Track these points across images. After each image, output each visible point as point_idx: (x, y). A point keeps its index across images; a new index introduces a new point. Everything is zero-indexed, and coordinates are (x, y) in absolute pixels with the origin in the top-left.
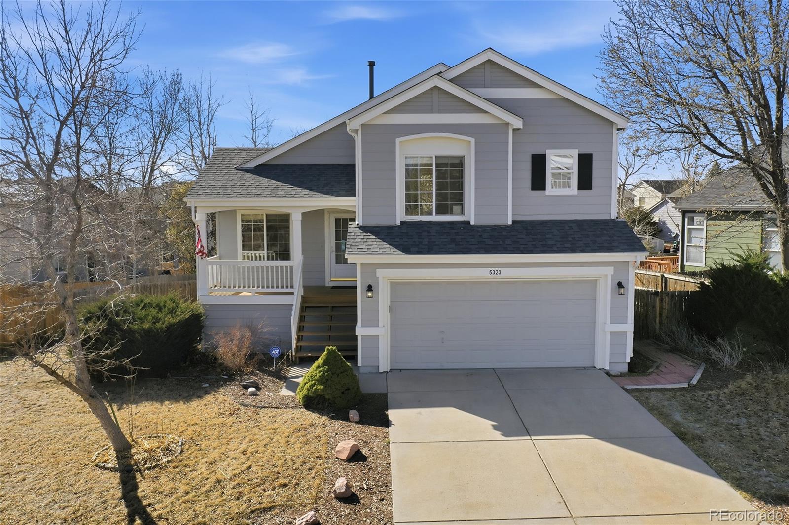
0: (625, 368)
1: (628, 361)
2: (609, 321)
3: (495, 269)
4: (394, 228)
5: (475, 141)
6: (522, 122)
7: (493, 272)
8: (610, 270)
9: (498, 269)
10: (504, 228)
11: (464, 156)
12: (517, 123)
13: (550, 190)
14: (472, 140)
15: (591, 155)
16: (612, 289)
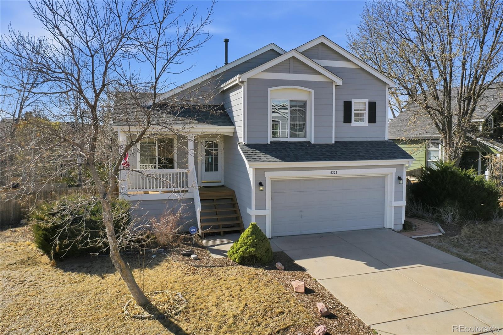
0: (401, 227)
1: (403, 223)
2: (393, 200)
3: (334, 171)
4: (268, 146)
5: (314, 92)
6: (341, 81)
7: (332, 172)
8: (394, 170)
9: (336, 171)
10: (331, 145)
11: (306, 101)
12: (339, 82)
13: (354, 123)
14: (313, 91)
15: (375, 102)
16: (395, 181)
